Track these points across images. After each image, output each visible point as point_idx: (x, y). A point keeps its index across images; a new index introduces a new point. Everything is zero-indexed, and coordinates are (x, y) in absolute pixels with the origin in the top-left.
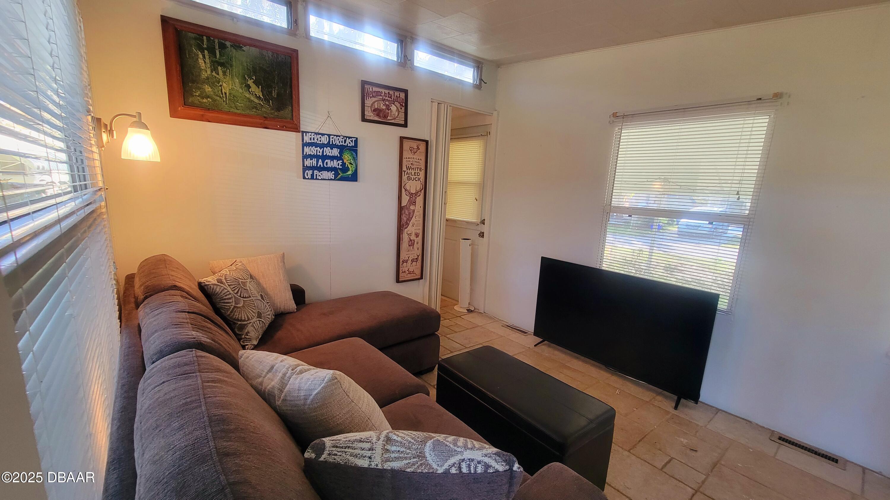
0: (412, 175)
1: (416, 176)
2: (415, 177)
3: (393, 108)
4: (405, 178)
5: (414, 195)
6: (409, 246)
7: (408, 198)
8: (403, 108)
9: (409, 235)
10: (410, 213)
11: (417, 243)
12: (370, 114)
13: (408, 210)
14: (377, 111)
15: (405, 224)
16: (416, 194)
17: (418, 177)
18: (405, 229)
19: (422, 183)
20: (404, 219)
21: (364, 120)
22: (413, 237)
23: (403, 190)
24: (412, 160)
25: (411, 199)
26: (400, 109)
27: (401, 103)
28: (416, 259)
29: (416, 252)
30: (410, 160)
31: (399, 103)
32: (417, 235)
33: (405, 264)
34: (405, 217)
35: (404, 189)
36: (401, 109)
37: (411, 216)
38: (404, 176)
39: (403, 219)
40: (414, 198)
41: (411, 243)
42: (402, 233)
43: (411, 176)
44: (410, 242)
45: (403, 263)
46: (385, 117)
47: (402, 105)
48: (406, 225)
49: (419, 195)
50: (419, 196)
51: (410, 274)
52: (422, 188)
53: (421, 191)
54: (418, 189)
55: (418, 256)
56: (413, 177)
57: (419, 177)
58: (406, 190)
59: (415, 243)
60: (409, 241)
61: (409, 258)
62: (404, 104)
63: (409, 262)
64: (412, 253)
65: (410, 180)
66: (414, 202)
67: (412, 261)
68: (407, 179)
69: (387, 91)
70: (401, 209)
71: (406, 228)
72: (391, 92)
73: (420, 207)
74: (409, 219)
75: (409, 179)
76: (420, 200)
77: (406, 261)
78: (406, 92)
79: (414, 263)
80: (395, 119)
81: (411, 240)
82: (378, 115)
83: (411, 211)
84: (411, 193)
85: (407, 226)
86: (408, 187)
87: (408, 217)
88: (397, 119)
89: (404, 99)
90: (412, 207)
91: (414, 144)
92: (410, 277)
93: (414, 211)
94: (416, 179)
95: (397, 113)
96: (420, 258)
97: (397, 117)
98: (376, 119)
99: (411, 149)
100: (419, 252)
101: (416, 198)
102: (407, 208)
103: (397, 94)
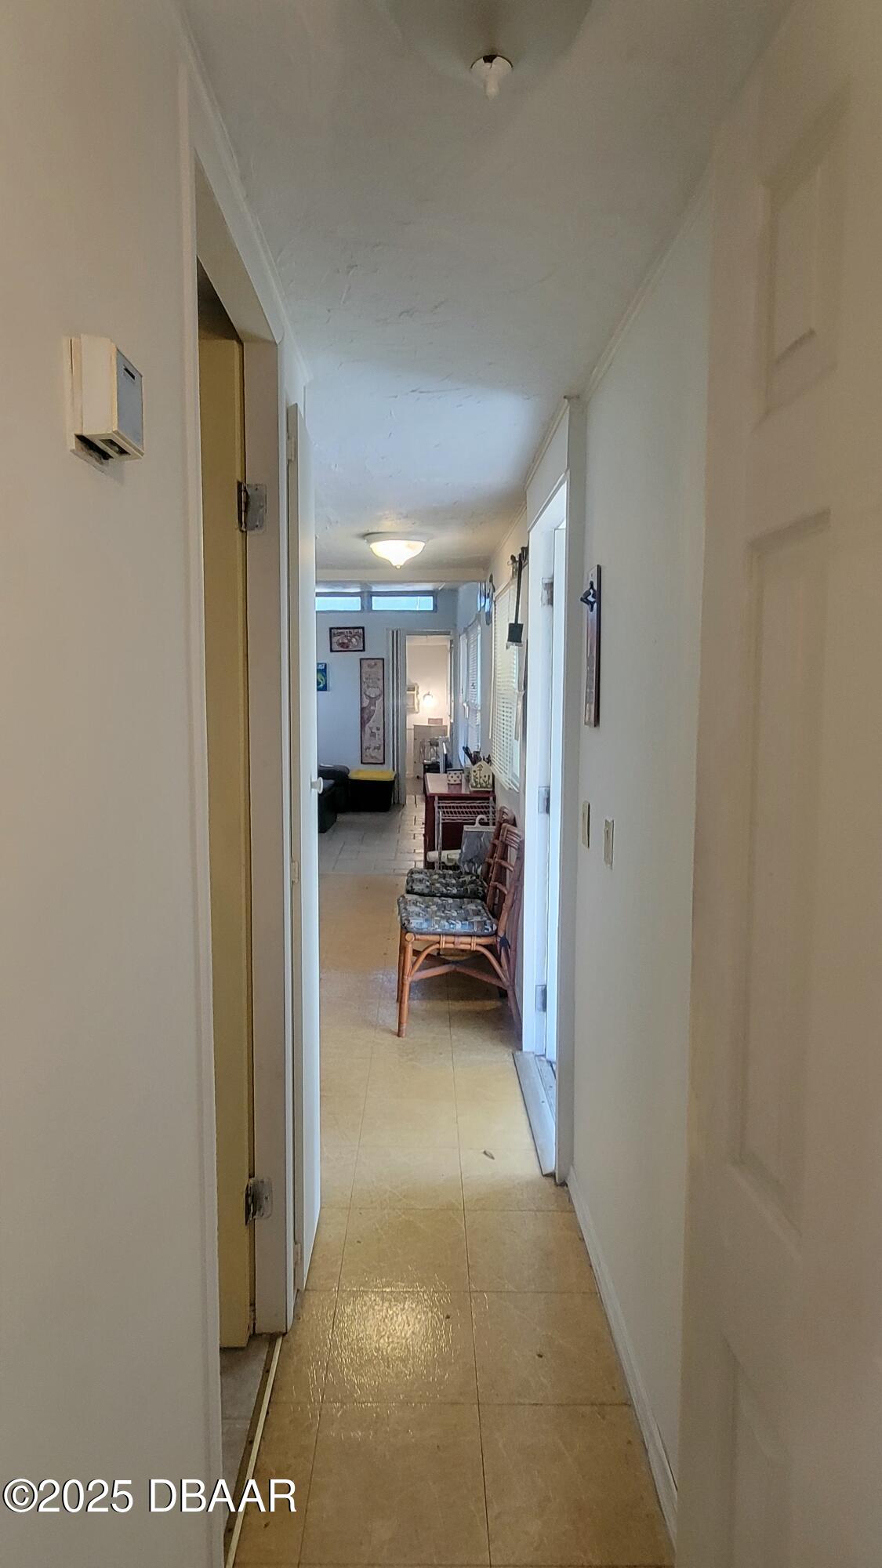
0: (371, 684)
2: (374, 685)
3: (354, 640)
5: (374, 699)
6: (371, 736)
7: (369, 701)
8: (362, 639)
9: (371, 728)
10: (371, 712)
11: (379, 735)
12: (336, 647)
13: (369, 710)
14: (342, 645)
15: (367, 720)
16: (376, 698)
17: (376, 685)
18: (367, 724)
19: (381, 689)
20: (366, 716)
21: (332, 651)
22: (374, 730)
23: (364, 696)
24: (370, 674)
25: (372, 701)
26: (359, 640)
28: (379, 747)
29: (378, 741)
31: (358, 636)
32: (378, 729)
33: (367, 750)
34: (367, 714)
37: (372, 714)
38: (365, 685)
39: (364, 716)
40: (374, 701)
41: (373, 735)
42: (365, 727)
46: (347, 647)
47: (361, 637)
50: (379, 699)
52: (381, 693)
53: (380, 695)
54: (378, 694)
55: (380, 745)
57: (378, 685)
58: (366, 695)
59: (377, 735)
60: (371, 733)
61: (371, 745)
63: (372, 749)
64: (374, 742)
65: (370, 687)
66: (374, 704)
68: (367, 687)
69: (348, 630)
70: (362, 709)
71: (369, 723)
72: (352, 630)
73: (380, 708)
74: (370, 717)
77: (369, 748)
78: (363, 628)
79: (376, 750)
80: (355, 647)
82: (342, 647)
84: (371, 697)
85: (369, 721)
86: (368, 693)
87: (369, 715)
89: (362, 633)
90: (373, 708)
91: (373, 663)
92: (373, 761)
93: (374, 710)
94: (375, 687)
95: (356, 643)
96: (382, 747)
97: (357, 646)
98: (342, 649)
99: (369, 666)
100: (381, 742)
101: (376, 701)
103: (356, 630)
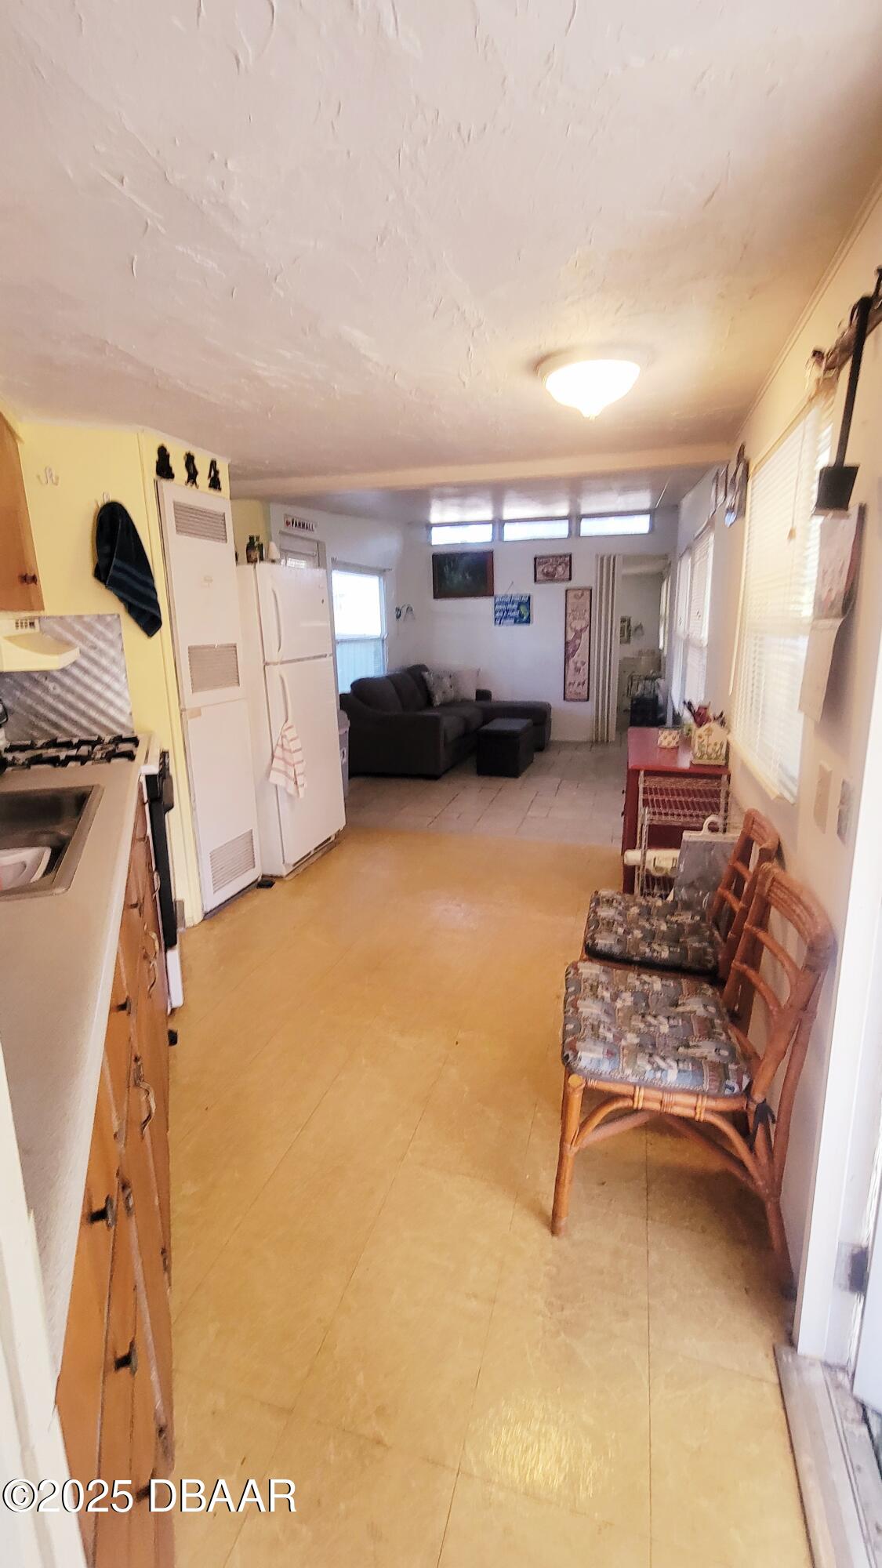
0: (577, 616)
1: (581, 617)
3: (559, 569)
4: (570, 618)
5: (579, 632)
6: (576, 672)
7: (574, 634)
8: (568, 568)
9: (576, 662)
10: (576, 646)
11: (584, 670)
12: (541, 577)
13: (574, 644)
16: (582, 631)
17: (583, 617)
18: (571, 658)
19: (587, 621)
20: (570, 650)
21: (536, 581)
22: (579, 665)
23: (569, 629)
25: (577, 635)
27: (566, 564)
28: (583, 683)
29: (583, 677)
30: (575, 605)
31: (564, 564)
32: (583, 664)
33: (571, 686)
34: (572, 648)
36: (566, 568)
37: (577, 648)
40: (579, 634)
41: (578, 670)
42: (569, 662)
44: (576, 669)
46: (553, 577)
47: (567, 566)
48: (572, 655)
49: (584, 631)
51: (577, 694)
52: (587, 625)
53: (586, 628)
54: (584, 626)
55: (584, 681)
58: (571, 628)
59: (582, 670)
60: (575, 667)
61: (575, 681)
62: (568, 564)
64: (579, 677)
65: (576, 619)
66: (580, 637)
68: (572, 619)
69: (554, 559)
70: (566, 643)
71: (573, 657)
72: (558, 559)
73: (586, 641)
74: (575, 651)
75: (574, 619)
76: (585, 635)
77: (573, 684)
78: (570, 556)
79: (581, 686)
80: (561, 577)
81: (577, 667)
82: (547, 576)
83: (577, 644)
84: (576, 630)
86: (573, 625)
87: (574, 649)
89: (568, 561)
90: (578, 641)
91: (578, 593)
92: (576, 697)
93: (580, 644)
94: (581, 619)
95: (562, 572)
96: (587, 681)
97: (563, 575)
98: (546, 579)
99: (575, 596)
100: (587, 677)
101: (581, 634)
102: (573, 642)
103: (562, 559)
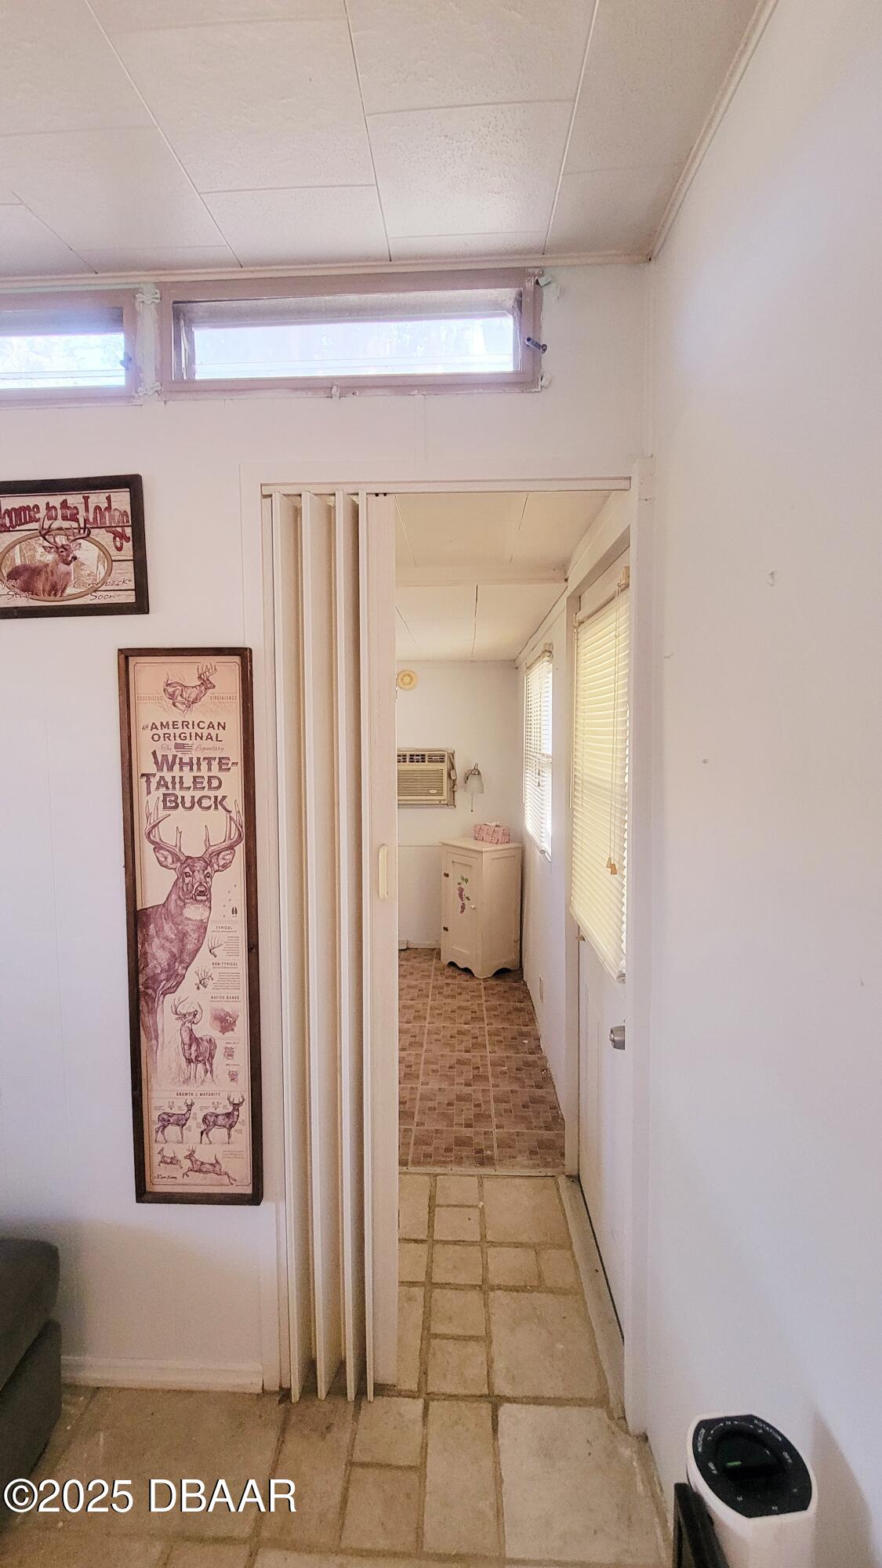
0: (181, 788)
1: (206, 792)
2: (198, 794)
3: (87, 552)
4: (149, 801)
5: (199, 865)
6: (189, 1061)
7: (172, 876)
8: (128, 546)
10: (182, 936)
11: (229, 1053)
13: (175, 924)
15: (163, 976)
16: (211, 861)
17: (212, 794)
18: (164, 994)
19: (233, 815)
20: (158, 954)
23: (146, 853)
24: (178, 732)
25: (187, 880)
26: (113, 552)
27: (119, 529)
28: (228, 1115)
29: (225, 1086)
30: (171, 731)
31: (108, 528)
32: (225, 1023)
33: (172, 1131)
34: (163, 947)
35: (153, 842)
36: (120, 549)
37: (190, 947)
38: (149, 793)
39: (153, 955)
40: (199, 876)
42: (152, 1011)
43: (179, 793)
44: (194, 1048)
45: (164, 1127)
47: (123, 536)
48: (168, 980)
49: (221, 863)
50: (225, 866)
51: (200, 1171)
52: (234, 835)
53: (231, 848)
54: (218, 838)
55: (236, 1106)
56: (188, 795)
57: (220, 794)
59: (219, 1054)
60: (187, 1040)
61: (190, 1107)
62: (128, 531)
63: (195, 1125)
64: (206, 1088)
65: (177, 806)
66: (202, 893)
67: (209, 1122)
68: (161, 804)
69: (55, 500)
71: (172, 990)
72: (74, 500)
73: (234, 911)
75: (171, 803)
76: (228, 885)
77: (181, 1122)
78: (132, 484)
79: (219, 1134)
80: (95, 591)
81: (194, 1039)
83: (190, 928)
84: (183, 858)
85: (172, 983)
86: (166, 834)
87: (175, 950)
88: (104, 588)
89: (129, 513)
90: (194, 912)
91: (187, 671)
92: (200, 1184)
93: (203, 927)
94: (206, 802)
95: (101, 568)
96: (245, 1112)
97: (104, 582)
98: (22, 601)
99: (173, 692)
100: (242, 1090)
101: (208, 876)
102: (169, 916)
103: (98, 498)
